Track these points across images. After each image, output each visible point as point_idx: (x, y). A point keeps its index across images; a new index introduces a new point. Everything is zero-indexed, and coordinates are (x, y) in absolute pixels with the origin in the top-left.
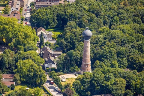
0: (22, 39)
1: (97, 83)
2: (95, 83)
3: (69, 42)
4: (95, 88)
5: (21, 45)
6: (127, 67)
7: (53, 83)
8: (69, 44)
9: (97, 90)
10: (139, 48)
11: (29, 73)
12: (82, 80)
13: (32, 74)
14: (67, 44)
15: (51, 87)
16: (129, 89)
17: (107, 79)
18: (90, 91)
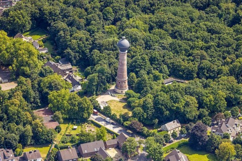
0: (26, 59)
1: (165, 108)
2: (163, 107)
3: (77, 52)
4: (163, 114)
5: (25, 66)
6: (169, 76)
7: (97, 113)
8: (77, 54)
9: (166, 116)
10: (172, 49)
11: (72, 107)
12: (143, 105)
13: (77, 108)
14: (75, 55)
15: (97, 118)
16: (203, 107)
17: (175, 100)
18: (158, 119)
